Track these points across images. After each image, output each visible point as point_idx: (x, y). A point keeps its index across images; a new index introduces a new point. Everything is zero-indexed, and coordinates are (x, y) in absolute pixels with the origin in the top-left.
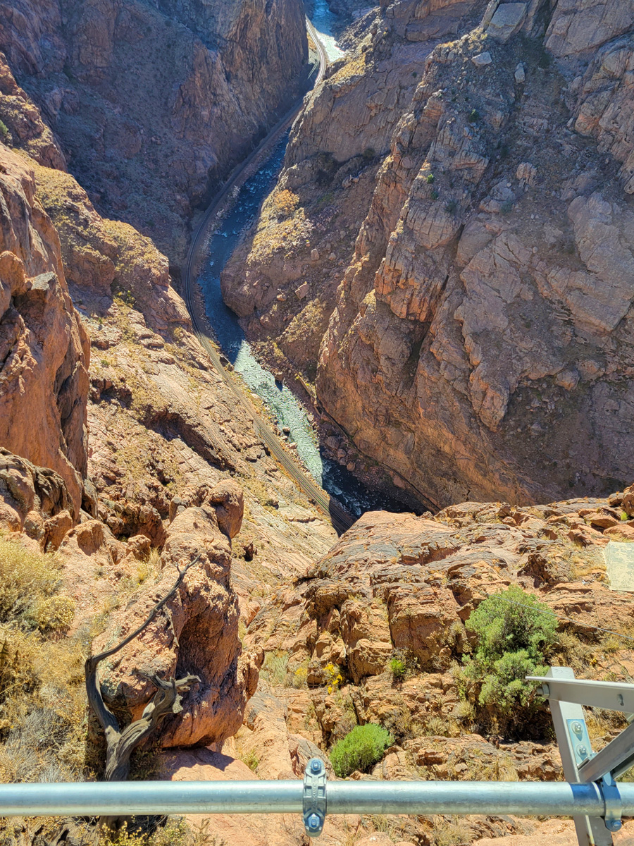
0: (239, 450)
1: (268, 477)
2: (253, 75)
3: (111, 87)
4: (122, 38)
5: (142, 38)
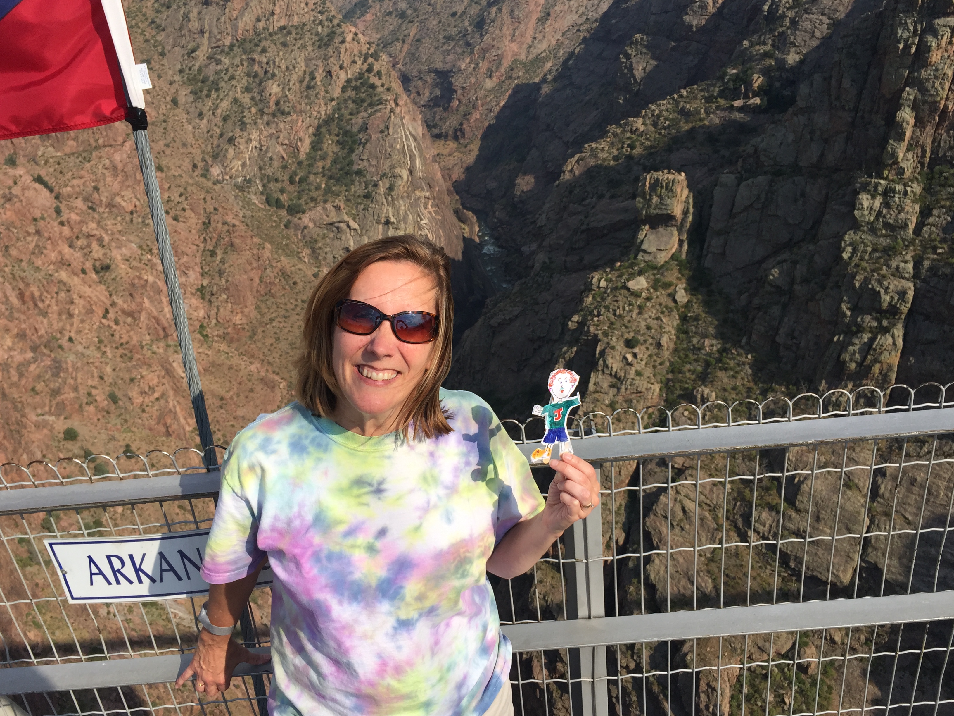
3: (249, 343)
4: (266, 294)
5: (287, 291)
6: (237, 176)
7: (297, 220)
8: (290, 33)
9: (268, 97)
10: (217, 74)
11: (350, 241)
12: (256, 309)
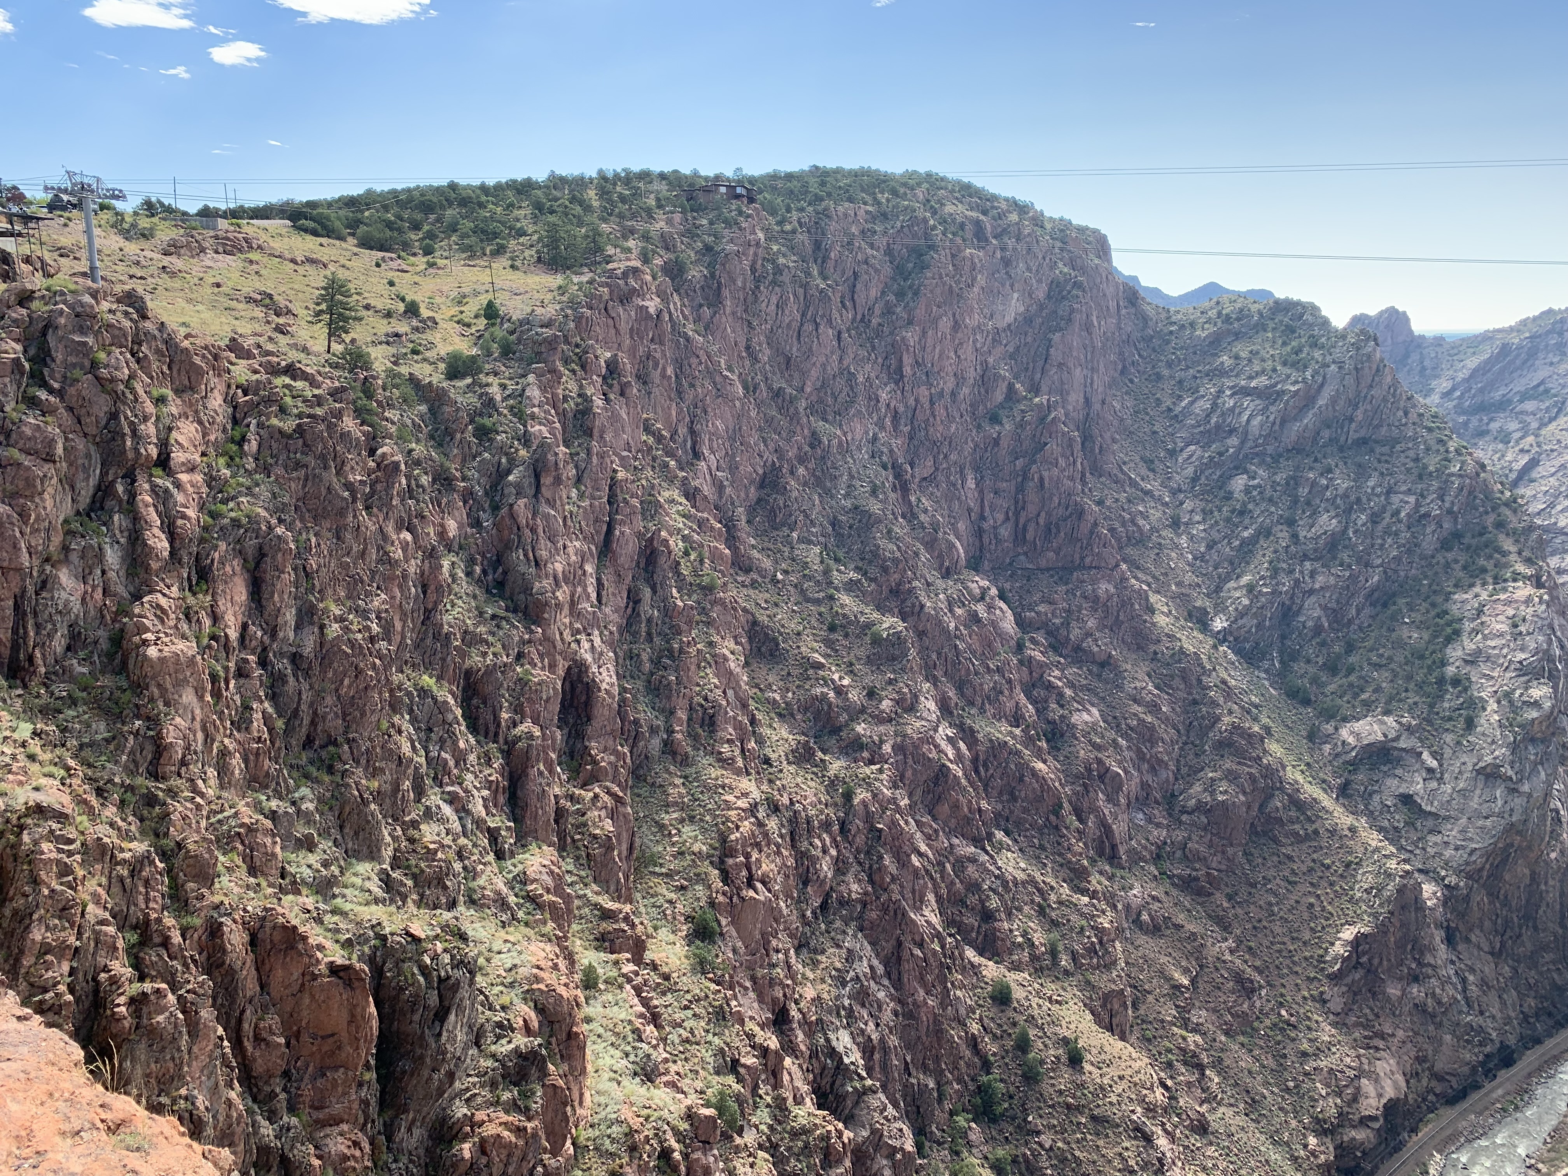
2: (1503, 944)
3: (1225, 905)
4: (1265, 833)
5: (1299, 839)
6: (1246, 640)
7: (1329, 728)
8: (1372, 451)
9: (1320, 536)
10: (1247, 490)
11: (1417, 786)
12: (1245, 853)
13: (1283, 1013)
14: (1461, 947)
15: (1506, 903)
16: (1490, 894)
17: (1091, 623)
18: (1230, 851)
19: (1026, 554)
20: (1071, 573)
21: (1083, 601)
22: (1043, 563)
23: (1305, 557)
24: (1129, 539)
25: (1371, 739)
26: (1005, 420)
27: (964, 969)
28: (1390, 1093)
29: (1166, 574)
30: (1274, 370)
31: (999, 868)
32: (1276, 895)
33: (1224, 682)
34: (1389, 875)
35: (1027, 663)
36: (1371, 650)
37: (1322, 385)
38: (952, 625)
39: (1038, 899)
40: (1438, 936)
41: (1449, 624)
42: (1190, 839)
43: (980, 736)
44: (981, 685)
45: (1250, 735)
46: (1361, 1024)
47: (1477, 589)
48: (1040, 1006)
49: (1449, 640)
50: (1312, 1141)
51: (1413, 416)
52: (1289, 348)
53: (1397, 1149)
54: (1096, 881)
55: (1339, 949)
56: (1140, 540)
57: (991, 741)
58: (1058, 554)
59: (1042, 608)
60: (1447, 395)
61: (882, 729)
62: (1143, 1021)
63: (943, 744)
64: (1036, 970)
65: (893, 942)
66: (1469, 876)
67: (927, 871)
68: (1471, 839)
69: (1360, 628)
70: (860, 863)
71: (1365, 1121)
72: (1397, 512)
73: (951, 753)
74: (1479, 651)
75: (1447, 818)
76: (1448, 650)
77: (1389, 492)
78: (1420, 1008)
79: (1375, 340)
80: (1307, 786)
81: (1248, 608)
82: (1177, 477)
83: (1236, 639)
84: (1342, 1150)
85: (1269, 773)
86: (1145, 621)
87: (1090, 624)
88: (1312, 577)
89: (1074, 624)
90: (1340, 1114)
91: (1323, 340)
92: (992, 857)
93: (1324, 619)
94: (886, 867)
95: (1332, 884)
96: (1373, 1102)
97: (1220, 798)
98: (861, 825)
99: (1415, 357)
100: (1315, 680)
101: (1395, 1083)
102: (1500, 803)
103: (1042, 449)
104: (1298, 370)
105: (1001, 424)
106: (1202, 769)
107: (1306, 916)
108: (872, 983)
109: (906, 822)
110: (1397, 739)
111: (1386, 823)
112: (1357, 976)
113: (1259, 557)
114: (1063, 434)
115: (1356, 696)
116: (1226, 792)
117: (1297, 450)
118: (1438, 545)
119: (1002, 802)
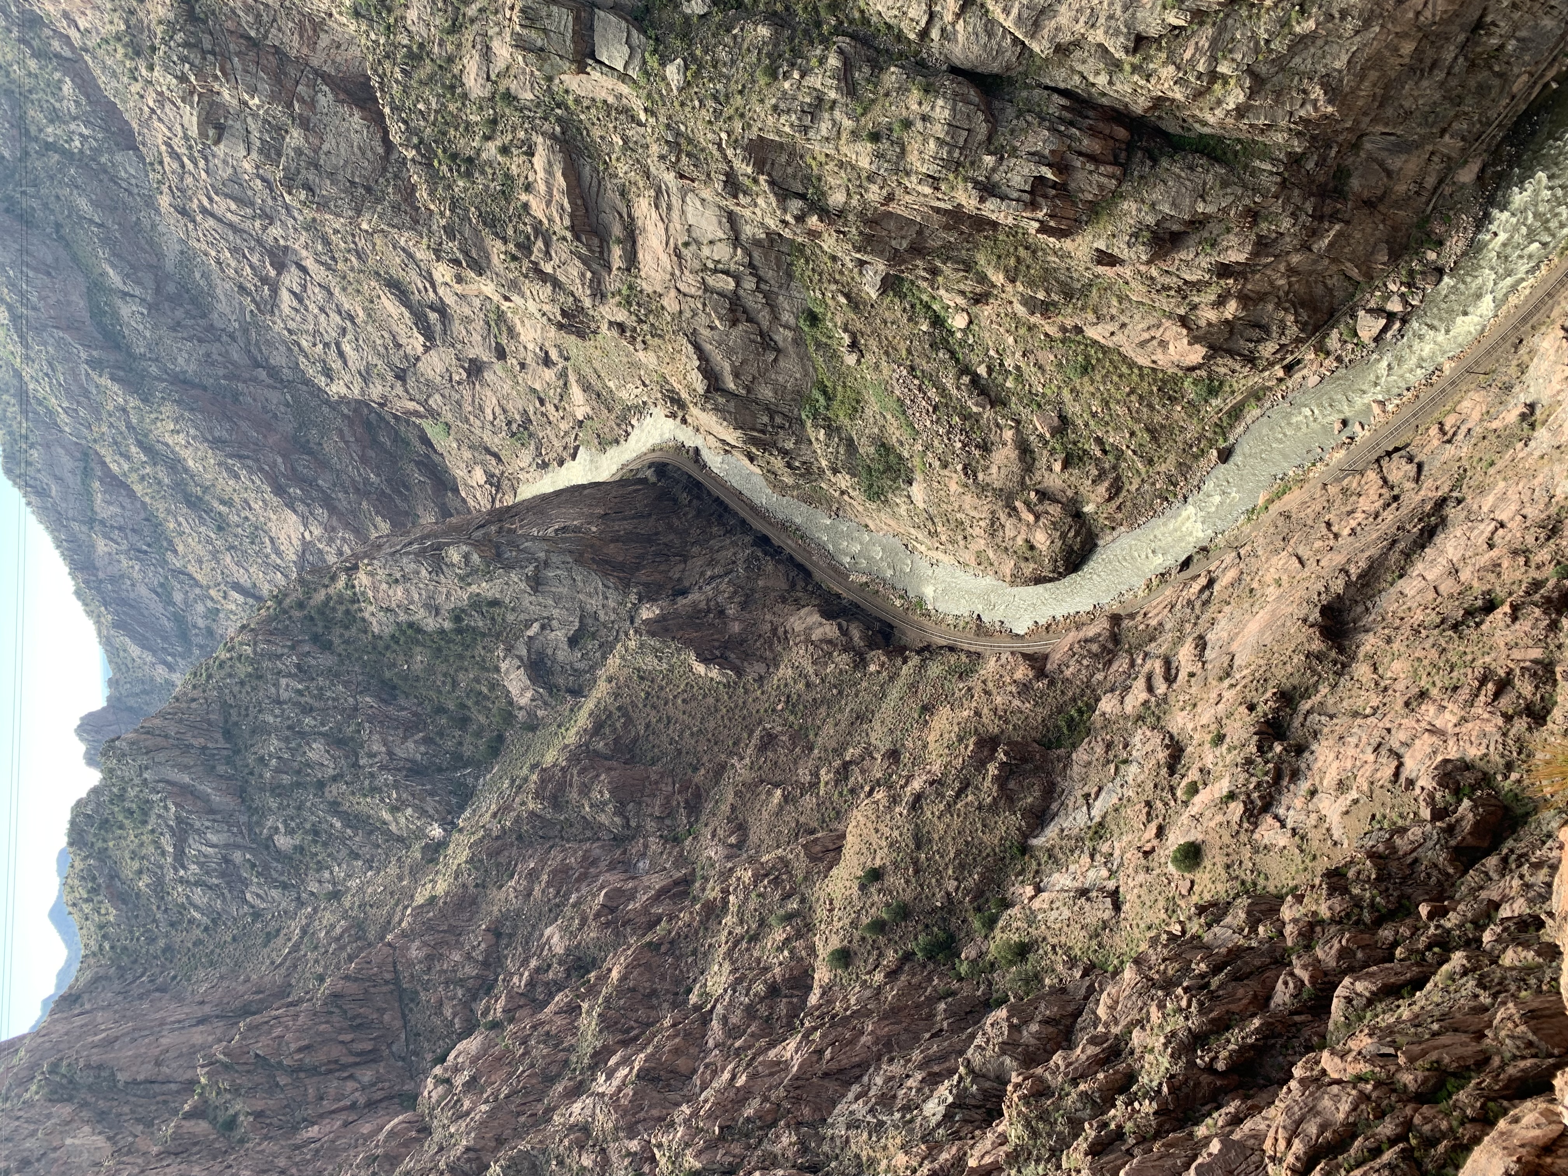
0: (1396, 498)
1: (1460, 436)
2: (675, 555)
3: (703, 771)
4: (631, 751)
5: (629, 721)
7: (521, 715)
8: (236, 724)
9: (332, 756)
10: (290, 832)
11: (559, 636)
12: (653, 764)
13: (780, 707)
14: (687, 584)
15: (642, 557)
16: (638, 570)
17: (456, 956)
18: (653, 777)
19: (389, 1046)
20: (405, 990)
21: (433, 971)
22: (398, 1024)
23: (356, 765)
24: (359, 938)
25: (524, 678)
26: (231, 1112)
27: (830, 1002)
28: (816, 618)
29: (391, 893)
30: (153, 831)
31: (725, 990)
32: (682, 732)
33: (494, 815)
34: (642, 645)
35: (510, 1014)
36: (440, 692)
37: (168, 782)
38: (484, 1108)
39: (744, 945)
40: (681, 601)
41: (404, 633)
42: (651, 815)
43: (599, 1044)
44: (543, 1057)
45: (542, 781)
46: (770, 647)
47: (367, 615)
48: (840, 919)
49: (420, 631)
50: (873, 668)
51: (196, 694)
52: (126, 822)
53: (858, 606)
54: (713, 893)
55: (715, 673)
56: (358, 927)
57: (601, 1031)
58: (385, 1010)
59: (448, 1012)
60: (171, 668)
61: (614, 1158)
62: (824, 821)
63: (616, 1082)
64: (809, 930)
65: (826, 1082)
66: (628, 586)
67: (749, 1065)
68: (596, 589)
69: (420, 704)
70: (760, 1141)
71: (844, 632)
72: (299, 692)
73: (623, 1072)
74: (426, 606)
75: (582, 609)
76: (429, 629)
77: (279, 702)
78: (744, 606)
79: (113, 741)
80: (579, 724)
81: (416, 808)
82: (284, 904)
83: (449, 813)
84: (872, 645)
85: (574, 757)
86: (445, 903)
87: (457, 958)
88: (375, 756)
89: (460, 975)
90: (845, 651)
91: (115, 790)
92: (717, 1001)
93: (416, 737)
94: (756, 1111)
95: (662, 688)
96: (827, 628)
97: (607, 795)
98: (721, 1152)
99: (132, 702)
100: (478, 734)
101: (807, 615)
102: (559, 572)
103: (264, 1059)
104: (150, 809)
105: (236, 1115)
106: (584, 817)
107: (694, 704)
108: (871, 1093)
109: (706, 1101)
110: (520, 658)
111: (598, 654)
112: (733, 656)
113: (360, 808)
114: (244, 1038)
115: (486, 698)
116: (600, 792)
117: (242, 794)
118: (327, 653)
119: (660, 1005)
